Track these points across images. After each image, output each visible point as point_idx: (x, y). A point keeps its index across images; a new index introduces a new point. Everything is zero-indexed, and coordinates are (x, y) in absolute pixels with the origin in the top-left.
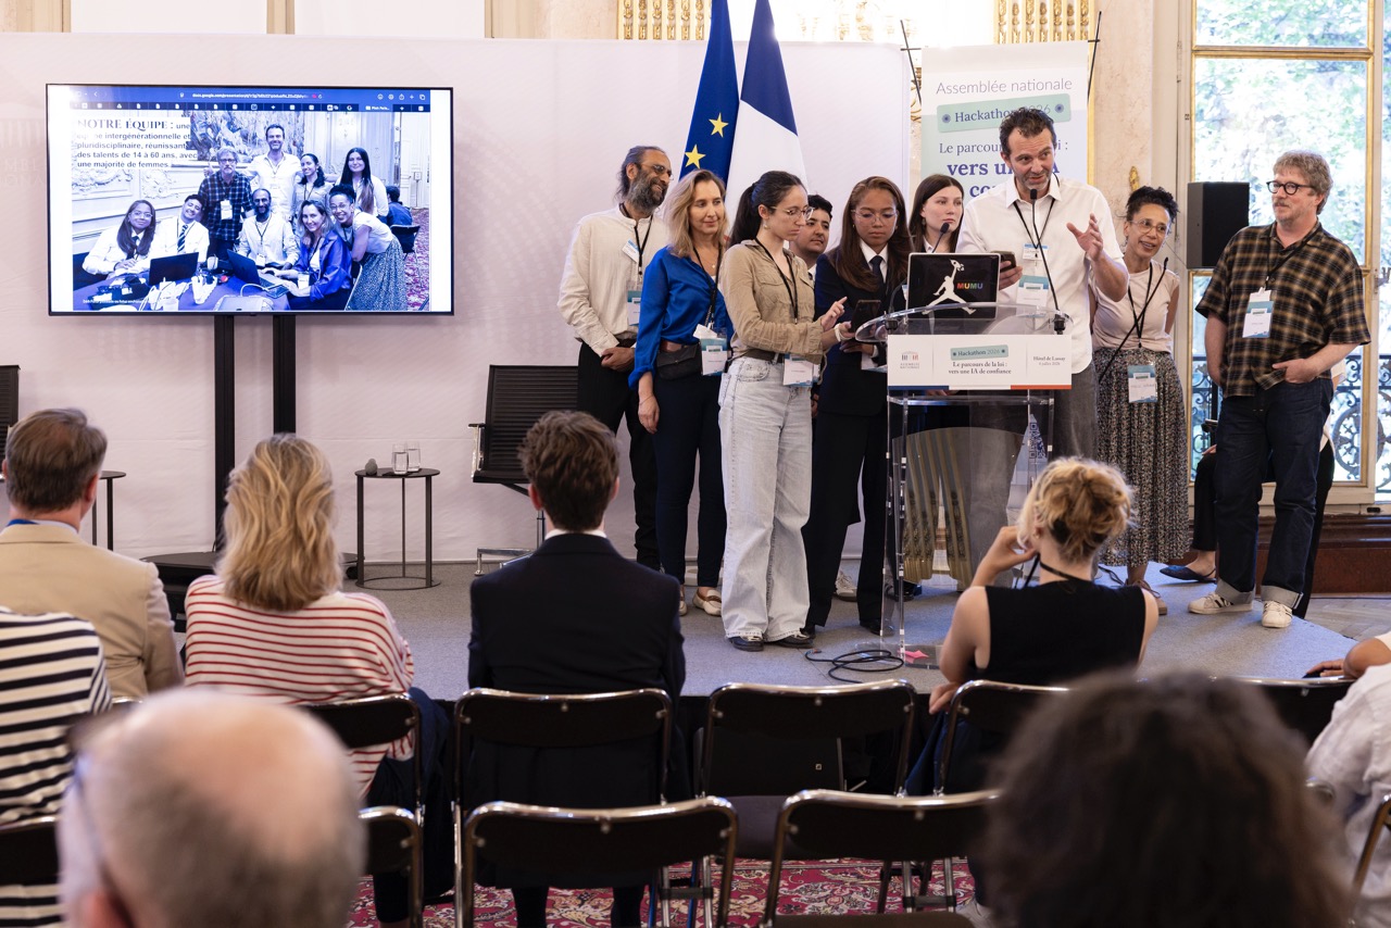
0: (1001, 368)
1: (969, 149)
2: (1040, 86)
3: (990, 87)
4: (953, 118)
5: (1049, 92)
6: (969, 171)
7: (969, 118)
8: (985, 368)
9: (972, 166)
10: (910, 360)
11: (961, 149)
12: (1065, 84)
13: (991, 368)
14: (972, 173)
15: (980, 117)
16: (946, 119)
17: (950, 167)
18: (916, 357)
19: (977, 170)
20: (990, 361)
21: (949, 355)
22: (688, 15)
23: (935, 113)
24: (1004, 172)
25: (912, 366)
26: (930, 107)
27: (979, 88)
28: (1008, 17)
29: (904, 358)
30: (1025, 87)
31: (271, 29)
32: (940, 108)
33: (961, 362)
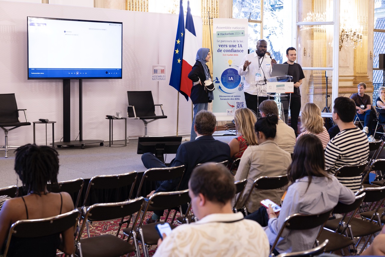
0: (284, 89)
1: (223, 41)
2: (238, 28)
3: (228, 28)
4: (220, 34)
5: (240, 30)
6: (223, 46)
7: (223, 34)
8: (281, 89)
9: (224, 45)
10: (270, 88)
11: (222, 41)
12: (244, 28)
13: (282, 89)
14: (224, 47)
15: (226, 34)
16: (218, 34)
17: (219, 45)
18: (271, 87)
19: (225, 46)
20: (282, 87)
21: (276, 86)
22: (142, 5)
23: (216, 33)
24: (231, 47)
25: (271, 89)
26: (215, 31)
27: (225, 28)
28: (203, 10)
29: (269, 87)
30: (236, 28)
31: (43, 2)
32: (217, 32)
33: (278, 88)
